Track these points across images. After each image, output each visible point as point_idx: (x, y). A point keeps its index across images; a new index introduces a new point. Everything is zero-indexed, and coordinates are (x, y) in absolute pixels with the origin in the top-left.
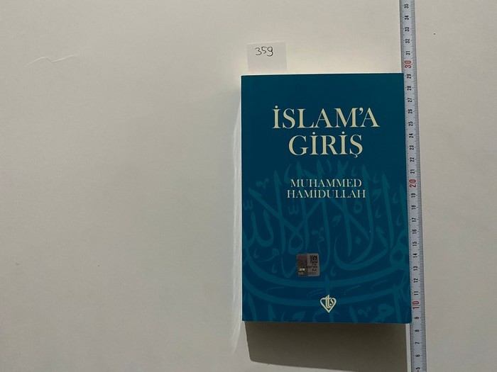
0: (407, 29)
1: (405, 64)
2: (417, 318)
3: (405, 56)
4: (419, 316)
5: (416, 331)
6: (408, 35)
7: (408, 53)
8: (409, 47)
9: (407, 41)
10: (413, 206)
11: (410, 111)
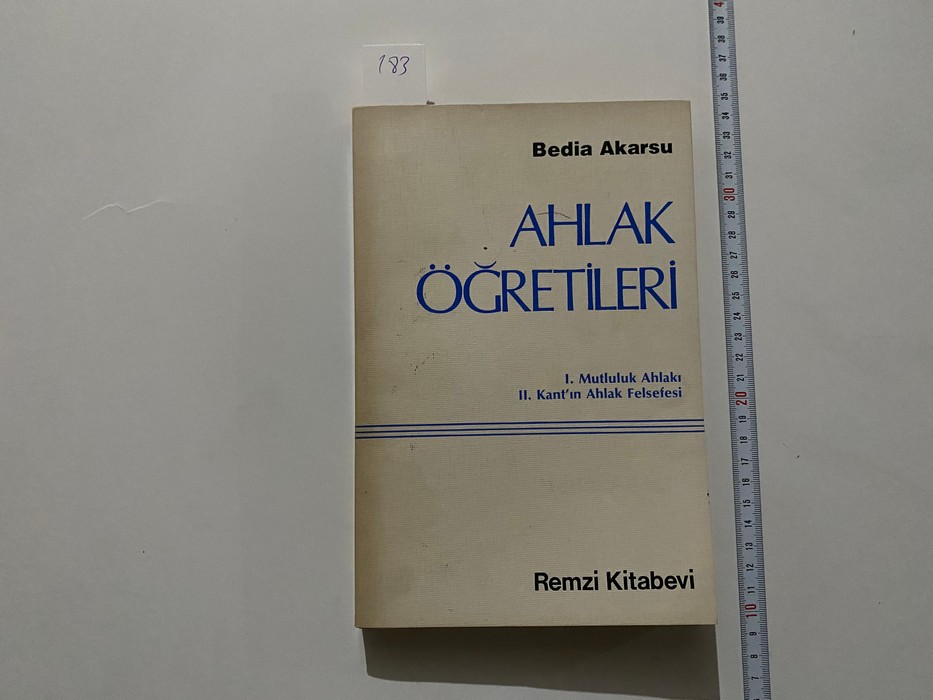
0: (727, 135)
1: (725, 194)
2: (753, 634)
3: (724, 180)
4: (758, 630)
5: (754, 656)
6: (728, 145)
7: (729, 176)
8: (729, 166)
9: (728, 155)
10: (744, 438)
11: (734, 274)
